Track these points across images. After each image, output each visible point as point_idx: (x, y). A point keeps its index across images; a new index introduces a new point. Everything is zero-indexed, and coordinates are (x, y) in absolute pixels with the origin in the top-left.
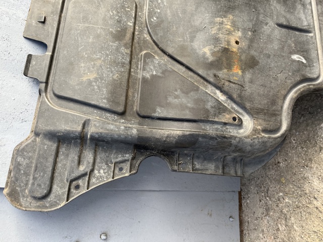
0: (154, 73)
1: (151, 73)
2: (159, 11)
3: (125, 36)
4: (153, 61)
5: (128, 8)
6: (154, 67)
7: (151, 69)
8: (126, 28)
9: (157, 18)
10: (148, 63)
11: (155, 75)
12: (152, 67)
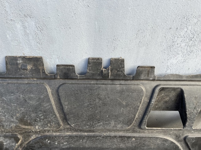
0: (5, 144)
1: (4, 142)
2: (56, 144)
3: (25, 125)
4: (13, 142)
5: (50, 125)
6: (9, 143)
7: (7, 142)
8: (32, 125)
9: (50, 143)
10: (10, 139)
11: (4, 144)
12: (8, 142)
